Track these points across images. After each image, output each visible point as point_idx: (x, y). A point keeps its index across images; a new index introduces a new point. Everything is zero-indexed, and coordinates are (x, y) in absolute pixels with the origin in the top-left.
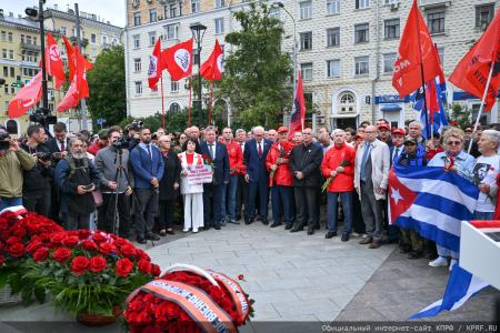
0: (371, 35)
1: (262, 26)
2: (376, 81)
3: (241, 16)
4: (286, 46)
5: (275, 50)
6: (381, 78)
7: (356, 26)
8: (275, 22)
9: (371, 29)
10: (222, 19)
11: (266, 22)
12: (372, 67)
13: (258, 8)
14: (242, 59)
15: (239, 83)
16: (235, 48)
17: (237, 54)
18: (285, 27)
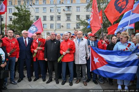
0: (54, 19)
1: (24, 12)
2: (55, 30)
3: (17, 8)
4: (32, 19)
5: (29, 19)
6: (57, 29)
7: (50, 16)
8: (28, 11)
9: (54, 17)
10: (11, 9)
11: (26, 11)
12: (54, 27)
13: (23, 7)
14: (18, 21)
15: (17, 27)
16: (16, 17)
17: (16, 19)
18: (31, 13)
